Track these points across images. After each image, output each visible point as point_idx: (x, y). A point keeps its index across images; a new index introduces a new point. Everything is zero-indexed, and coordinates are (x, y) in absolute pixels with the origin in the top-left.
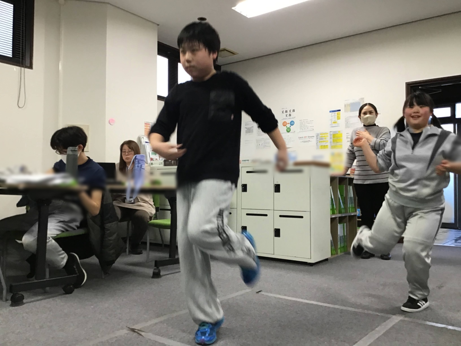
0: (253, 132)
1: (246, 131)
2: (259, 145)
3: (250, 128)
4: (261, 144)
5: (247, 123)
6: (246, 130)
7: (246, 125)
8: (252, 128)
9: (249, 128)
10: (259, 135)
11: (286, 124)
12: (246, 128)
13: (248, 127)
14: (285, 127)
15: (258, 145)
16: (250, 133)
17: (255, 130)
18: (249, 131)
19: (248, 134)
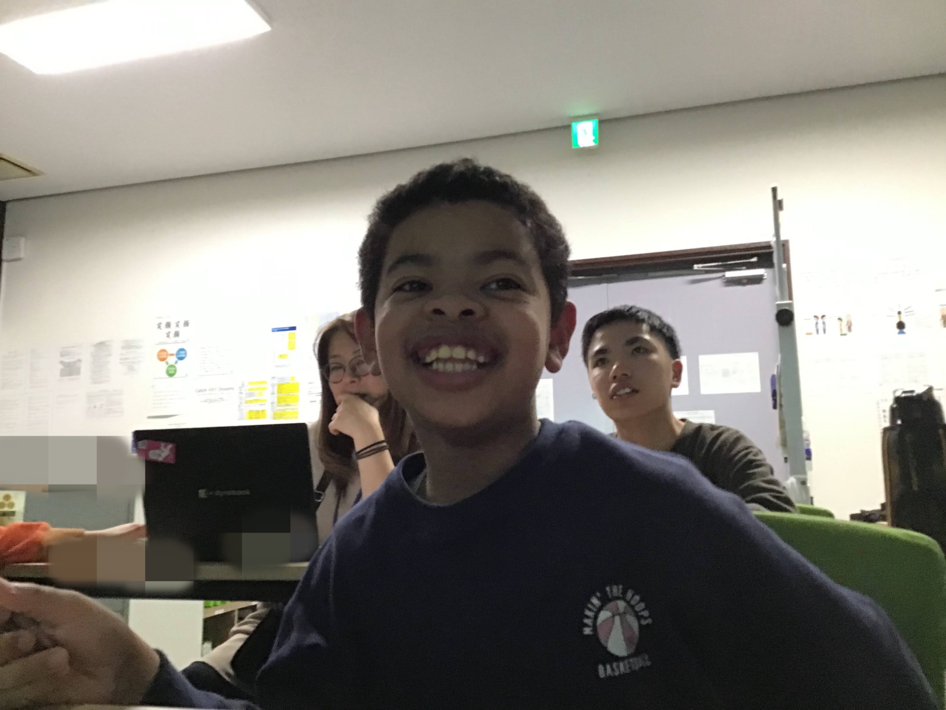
0: (79, 373)
1: (61, 370)
2: (95, 407)
3: (72, 364)
4: (98, 405)
5: (66, 350)
6: (63, 367)
7: (62, 355)
8: (78, 363)
9: (69, 363)
10: (95, 383)
11: (165, 357)
12: (62, 362)
13: (66, 360)
14: (164, 363)
15: (91, 407)
16: (71, 374)
17: (85, 368)
18: (70, 370)
19: (66, 378)
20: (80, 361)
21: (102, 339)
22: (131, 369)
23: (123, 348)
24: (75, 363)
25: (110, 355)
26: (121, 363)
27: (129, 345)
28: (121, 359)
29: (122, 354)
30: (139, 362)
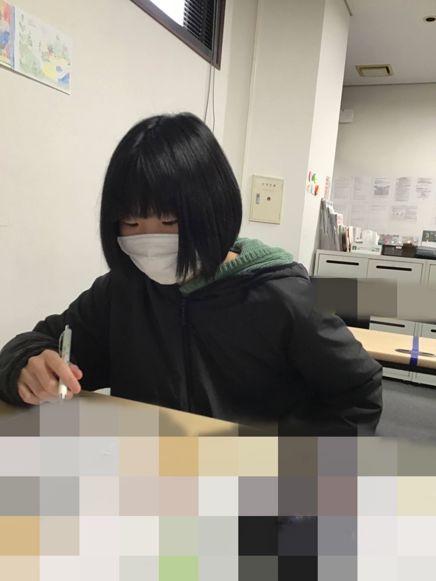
0: (387, 194)
1: (375, 191)
2: (397, 214)
3: (383, 188)
4: (400, 214)
5: (379, 180)
6: (376, 189)
7: (376, 183)
8: (387, 188)
9: (381, 188)
10: (397, 200)
12: (376, 187)
13: (379, 185)
15: (394, 214)
16: (381, 194)
17: (392, 191)
18: (381, 191)
19: (378, 196)
20: (388, 187)
21: (405, 176)
22: (423, 195)
23: (418, 182)
24: (385, 188)
25: (410, 185)
26: (416, 191)
27: (422, 181)
28: (417, 189)
29: (417, 186)
30: (430, 191)
